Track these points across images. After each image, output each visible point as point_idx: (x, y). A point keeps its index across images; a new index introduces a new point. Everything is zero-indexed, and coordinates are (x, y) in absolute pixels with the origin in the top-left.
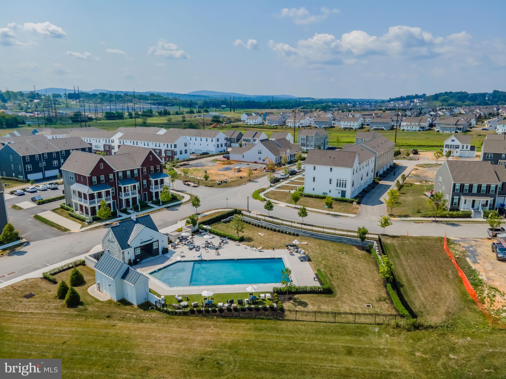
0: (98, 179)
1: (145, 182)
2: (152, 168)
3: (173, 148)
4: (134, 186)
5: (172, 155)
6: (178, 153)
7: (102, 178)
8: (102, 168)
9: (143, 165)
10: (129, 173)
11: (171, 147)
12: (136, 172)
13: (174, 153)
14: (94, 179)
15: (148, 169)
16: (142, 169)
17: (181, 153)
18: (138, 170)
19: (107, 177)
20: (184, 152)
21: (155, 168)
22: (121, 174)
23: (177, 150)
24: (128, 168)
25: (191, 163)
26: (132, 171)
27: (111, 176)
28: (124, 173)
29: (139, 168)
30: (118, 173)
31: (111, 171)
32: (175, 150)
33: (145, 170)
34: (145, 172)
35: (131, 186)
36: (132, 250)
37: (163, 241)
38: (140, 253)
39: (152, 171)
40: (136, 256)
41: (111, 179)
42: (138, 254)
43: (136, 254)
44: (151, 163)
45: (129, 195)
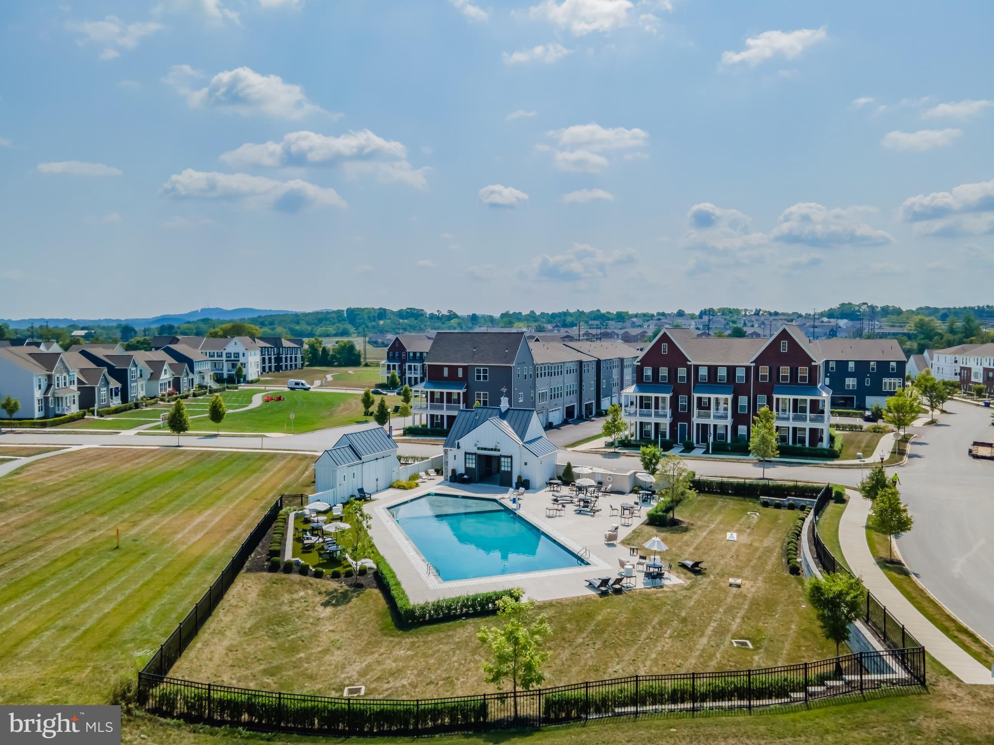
0: (656, 372)
1: (762, 400)
2: (785, 371)
4: (726, 400)
7: (664, 371)
8: (664, 352)
9: (759, 361)
10: (722, 372)
12: (740, 373)
14: (648, 371)
16: (757, 369)
18: (748, 369)
19: (673, 373)
21: (794, 372)
22: (703, 372)
24: (722, 361)
26: (731, 370)
27: (682, 372)
28: (713, 370)
29: (748, 364)
30: (697, 367)
31: (684, 361)
33: (764, 371)
34: (764, 377)
35: (717, 399)
36: (460, 454)
37: (526, 464)
38: (474, 466)
39: (785, 378)
40: (467, 469)
41: (682, 378)
42: (471, 466)
43: (467, 466)
44: (784, 359)
45: (708, 416)
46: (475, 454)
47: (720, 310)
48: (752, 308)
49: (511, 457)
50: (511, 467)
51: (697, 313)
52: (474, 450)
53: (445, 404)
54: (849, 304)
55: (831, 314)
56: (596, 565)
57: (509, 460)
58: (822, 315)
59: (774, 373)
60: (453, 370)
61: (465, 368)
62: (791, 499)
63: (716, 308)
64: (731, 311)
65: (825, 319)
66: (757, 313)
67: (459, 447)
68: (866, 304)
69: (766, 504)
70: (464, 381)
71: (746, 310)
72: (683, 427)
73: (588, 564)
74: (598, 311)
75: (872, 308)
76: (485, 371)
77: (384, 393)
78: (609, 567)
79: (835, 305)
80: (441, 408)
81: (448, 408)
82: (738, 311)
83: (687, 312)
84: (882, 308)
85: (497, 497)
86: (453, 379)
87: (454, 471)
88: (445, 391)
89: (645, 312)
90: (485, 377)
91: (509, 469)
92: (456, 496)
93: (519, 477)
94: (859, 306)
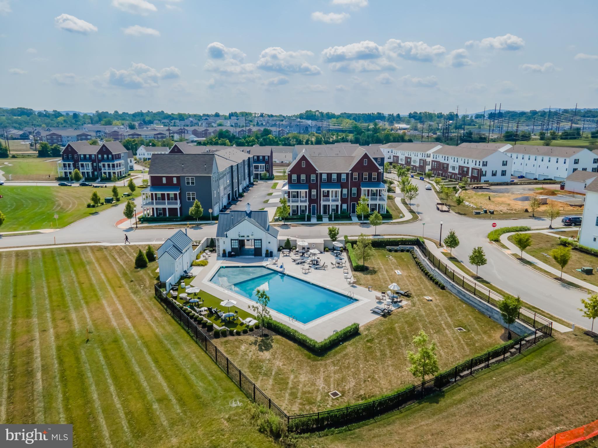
0: (299, 178)
1: (355, 190)
2: (366, 175)
3: (481, 166)
4: (336, 192)
5: (478, 174)
6: (489, 174)
7: (303, 177)
8: (303, 166)
9: (353, 170)
10: (334, 177)
11: (479, 165)
12: (344, 177)
13: (481, 173)
14: (294, 177)
15: (361, 175)
16: (352, 174)
17: (494, 174)
18: (347, 174)
19: (308, 178)
20: (499, 173)
21: (370, 176)
22: (324, 177)
23: (488, 170)
24: (334, 170)
25: (492, 187)
26: (339, 175)
27: (313, 177)
28: (329, 175)
29: (348, 172)
30: (321, 174)
31: (314, 171)
32: (484, 169)
33: (356, 175)
34: (355, 178)
35: (332, 191)
36: (228, 241)
37: (269, 243)
38: (237, 247)
39: (365, 179)
40: (233, 249)
41: (313, 180)
42: (235, 247)
43: (233, 247)
44: (365, 169)
45: (329, 200)
46: (238, 240)
47: (240, 113)
48: (259, 112)
49: (261, 240)
50: (261, 245)
51: (228, 115)
52: (237, 238)
53: (166, 201)
54: (310, 111)
55: (301, 116)
56: (362, 300)
57: (260, 241)
58: (297, 117)
59: (360, 176)
60: (169, 179)
61: (178, 178)
62: (401, 247)
63: (238, 112)
64: (247, 114)
65: (299, 120)
66: (262, 115)
67: (227, 237)
68: (318, 111)
69: (390, 251)
70: (178, 185)
71: (255, 113)
72: (314, 207)
73: (356, 300)
74: (163, 112)
75: (322, 113)
76: (192, 179)
77: (69, 184)
78: (369, 300)
79: (303, 112)
80: (165, 204)
81: (169, 204)
82: (251, 114)
83: (221, 114)
84: (326, 114)
85: (264, 264)
86: (170, 184)
87: (224, 251)
88: (166, 193)
89: (195, 113)
90: (193, 183)
91: (260, 247)
92: (238, 267)
93: (267, 251)
94: (315, 112)
